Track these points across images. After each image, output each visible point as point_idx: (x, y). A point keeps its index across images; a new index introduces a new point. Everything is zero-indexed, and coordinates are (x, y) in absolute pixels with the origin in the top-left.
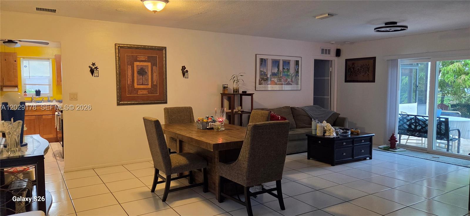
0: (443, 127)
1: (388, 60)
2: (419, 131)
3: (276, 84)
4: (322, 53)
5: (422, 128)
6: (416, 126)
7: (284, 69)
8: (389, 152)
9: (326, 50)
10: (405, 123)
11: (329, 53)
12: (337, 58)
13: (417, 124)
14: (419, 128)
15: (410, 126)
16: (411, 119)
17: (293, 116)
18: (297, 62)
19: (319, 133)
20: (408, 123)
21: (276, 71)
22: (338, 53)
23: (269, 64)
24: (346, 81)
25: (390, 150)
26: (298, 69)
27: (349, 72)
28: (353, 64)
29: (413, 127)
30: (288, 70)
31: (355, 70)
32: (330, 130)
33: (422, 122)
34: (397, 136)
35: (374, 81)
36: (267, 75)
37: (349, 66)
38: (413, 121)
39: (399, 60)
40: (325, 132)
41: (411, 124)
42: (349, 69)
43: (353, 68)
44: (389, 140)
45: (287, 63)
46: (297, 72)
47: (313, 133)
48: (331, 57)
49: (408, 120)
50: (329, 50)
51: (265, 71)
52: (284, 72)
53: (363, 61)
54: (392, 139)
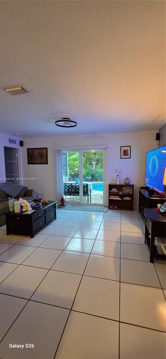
0: (85, 189)
1: (55, 150)
2: (74, 192)
4: (10, 142)
5: (75, 190)
6: (72, 190)
8: (62, 209)
9: (13, 140)
10: (66, 188)
11: (15, 143)
12: (21, 147)
13: (73, 189)
14: (73, 190)
15: (68, 190)
16: (69, 186)
19: (17, 210)
20: (67, 188)
22: (22, 144)
24: (29, 163)
25: (62, 207)
27: (30, 157)
28: (33, 152)
29: (70, 190)
31: (34, 156)
32: (26, 206)
33: (75, 187)
34: (64, 197)
35: (47, 163)
37: (30, 153)
38: (70, 187)
39: (62, 150)
40: (22, 207)
41: (69, 188)
42: (31, 155)
43: (33, 155)
44: (60, 201)
47: (11, 210)
48: (17, 146)
49: (68, 187)
50: (15, 141)
53: (39, 150)
54: (62, 200)
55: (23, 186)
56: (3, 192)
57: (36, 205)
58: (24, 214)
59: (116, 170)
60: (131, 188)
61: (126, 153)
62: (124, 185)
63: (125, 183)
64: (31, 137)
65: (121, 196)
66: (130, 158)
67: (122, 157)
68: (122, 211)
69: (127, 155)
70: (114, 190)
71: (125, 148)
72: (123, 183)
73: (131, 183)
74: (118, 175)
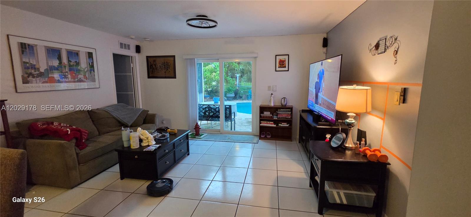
0: (228, 112)
1: (185, 59)
2: (212, 117)
3: (59, 82)
4: (121, 47)
5: (214, 114)
6: (209, 113)
7: (69, 61)
8: (196, 139)
9: (125, 45)
10: (201, 111)
11: (129, 49)
12: (137, 54)
13: (210, 112)
14: (211, 114)
15: (205, 113)
16: (206, 108)
17: (93, 121)
18: (90, 55)
20: (203, 111)
21: (56, 63)
22: (138, 49)
23: (42, 55)
24: (149, 77)
25: (197, 137)
26: (93, 63)
27: (151, 68)
28: (154, 61)
29: (207, 114)
30: (78, 64)
31: (157, 66)
32: (147, 138)
33: (214, 109)
34: (199, 123)
35: (175, 77)
36: (38, 69)
37: (150, 63)
38: (207, 109)
39: (196, 59)
40: (141, 141)
42: (151, 65)
43: (155, 65)
44: (194, 129)
45: (73, 54)
46: (92, 66)
47: (126, 145)
48: (131, 52)
49: (203, 109)
50: (129, 46)
51: (33, 62)
52: (70, 66)
53: (163, 59)
54: (197, 128)
55: (142, 109)
56: (114, 118)
57: (160, 137)
58: (144, 150)
59: (269, 87)
60: (289, 111)
61: (283, 64)
62: (280, 107)
63: (281, 104)
64: (151, 41)
65: (276, 122)
66: (288, 71)
67: (278, 69)
68: (277, 141)
69: (283, 67)
70: (267, 114)
71: (282, 58)
72: (278, 104)
73: (290, 104)
74: (272, 94)
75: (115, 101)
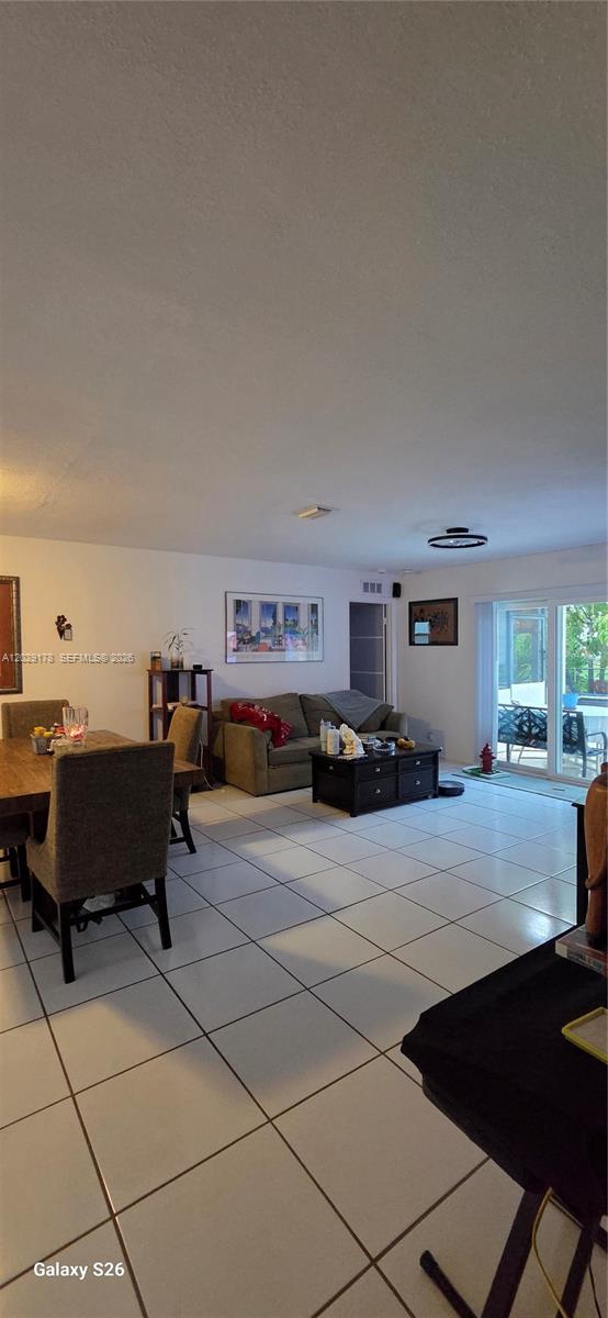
0: (575, 729)
1: (476, 604)
2: (534, 737)
3: (270, 650)
4: (366, 589)
5: (541, 731)
6: (530, 728)
7: (286, 620)
8: (479, 779)
9: (373, 585)
10: (512, 722)
11: (379, 591)
12: (395, 600)
13: (533, 724)
14: (535, 731)
15: (520, 727)
16: (522, 714)
17: (304, 713)
18: (314, 608)
19: (331, 749)
20: (517, 722)
21: (269, 624)
22: (397, 590)
23: (255, 610)
24: (411, 642)
25: (482, 775)
26: (316, 621)
28: (421, 610)
29: (525, 729)
30: (296, 623)
32: (352, 742)
33: (540, 719)
35: (455, 643)
36: (250, 632)
37: (416, 611)
38: (525, 718)
39: (494, 603)
41: (522, 723)
42: (416, 620)
43: (422, 619)
44: (481, 757)
45: (292, 609)
46: (316, 626)
48: (384, 597)
49: (518, 717)
50: (379, 586)
51: (246, 624)
52: (286, 626)
53: (439, 606)
54: (487, 756)
56: (334, 712)
57: (378, 746)
64: (419, 572)
75: (347, 687)
